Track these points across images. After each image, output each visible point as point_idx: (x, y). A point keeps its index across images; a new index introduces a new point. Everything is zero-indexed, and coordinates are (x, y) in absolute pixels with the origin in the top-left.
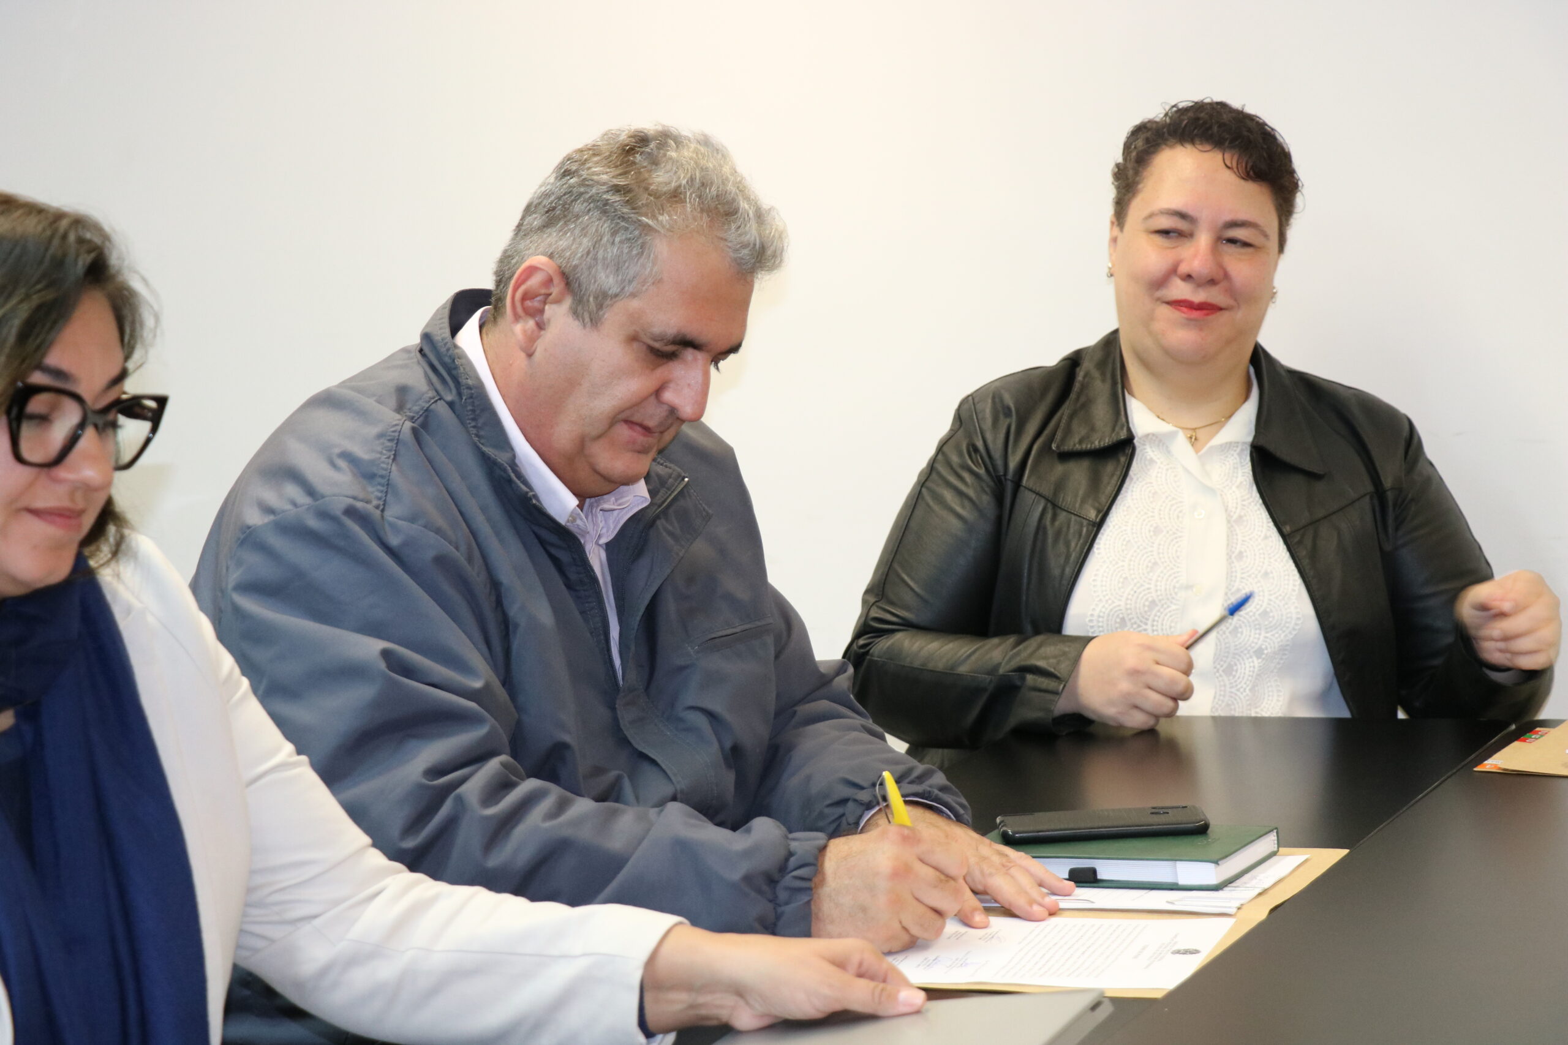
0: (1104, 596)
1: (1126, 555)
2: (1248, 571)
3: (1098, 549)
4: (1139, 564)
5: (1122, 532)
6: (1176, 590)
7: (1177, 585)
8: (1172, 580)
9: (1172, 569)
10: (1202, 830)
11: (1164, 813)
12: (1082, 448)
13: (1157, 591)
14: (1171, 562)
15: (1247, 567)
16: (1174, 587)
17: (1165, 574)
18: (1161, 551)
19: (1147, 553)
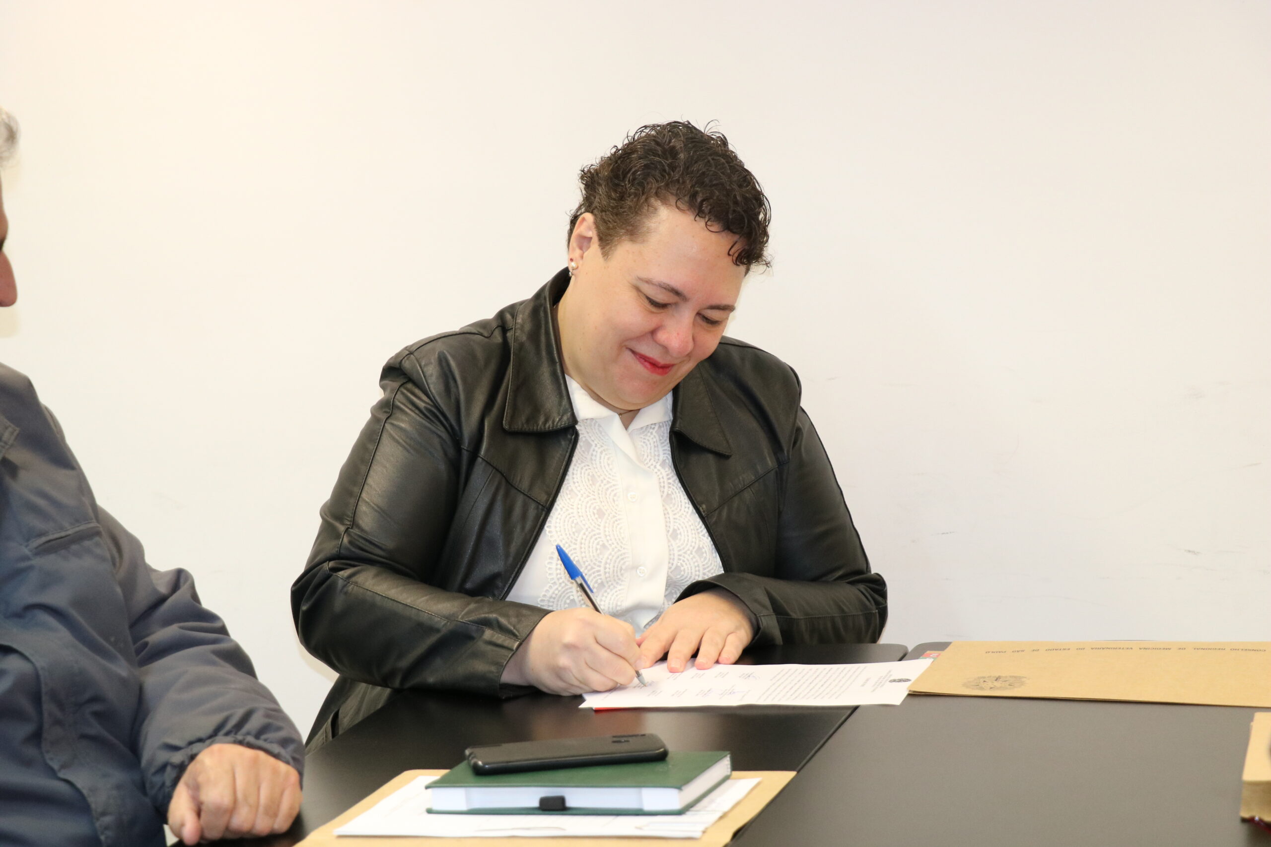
0: (558, 579)
1: (577, 537)
2: (684, 549)
3: (549, 527)
4: (589, 547)
5: (569, 514)
6: (623, 571)
7: (624, 567)
8: (620, 562)
9: (619, 550)
10: (661, 757)
11: (625, 741)
12: (529, 429)
13: (605, 573)
14: (618, 544)
15: (682, 544)
16: (621, 569)
17: (613, 556)
18: (607, 533)
19: (595, 535)
